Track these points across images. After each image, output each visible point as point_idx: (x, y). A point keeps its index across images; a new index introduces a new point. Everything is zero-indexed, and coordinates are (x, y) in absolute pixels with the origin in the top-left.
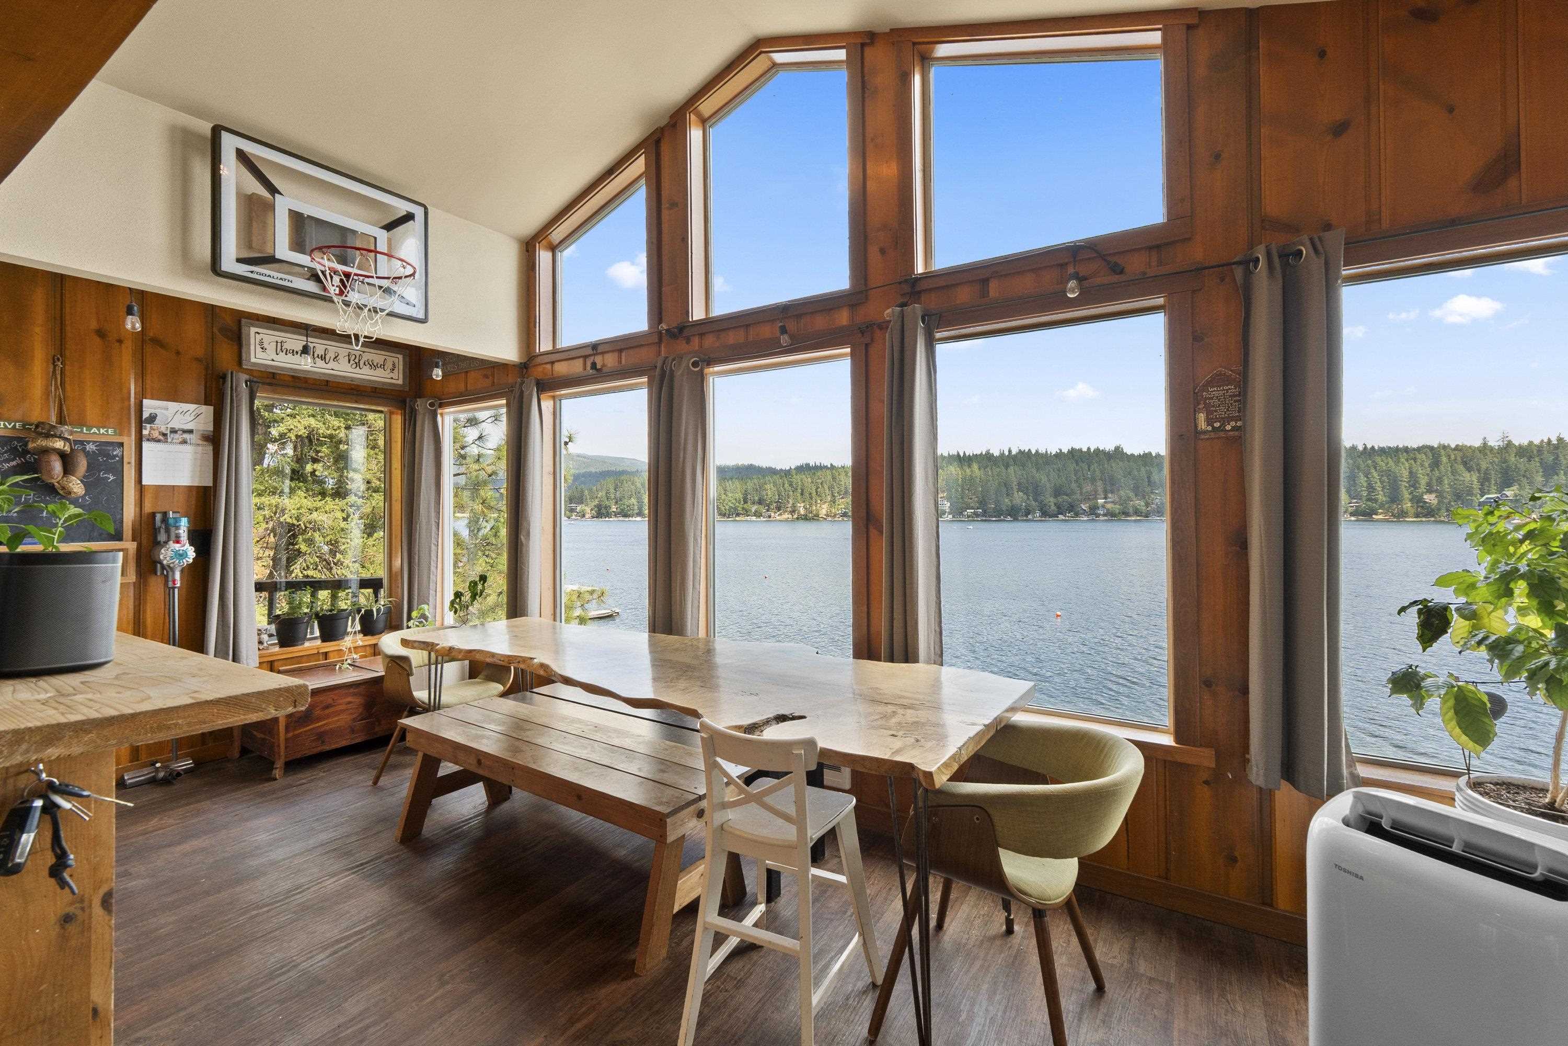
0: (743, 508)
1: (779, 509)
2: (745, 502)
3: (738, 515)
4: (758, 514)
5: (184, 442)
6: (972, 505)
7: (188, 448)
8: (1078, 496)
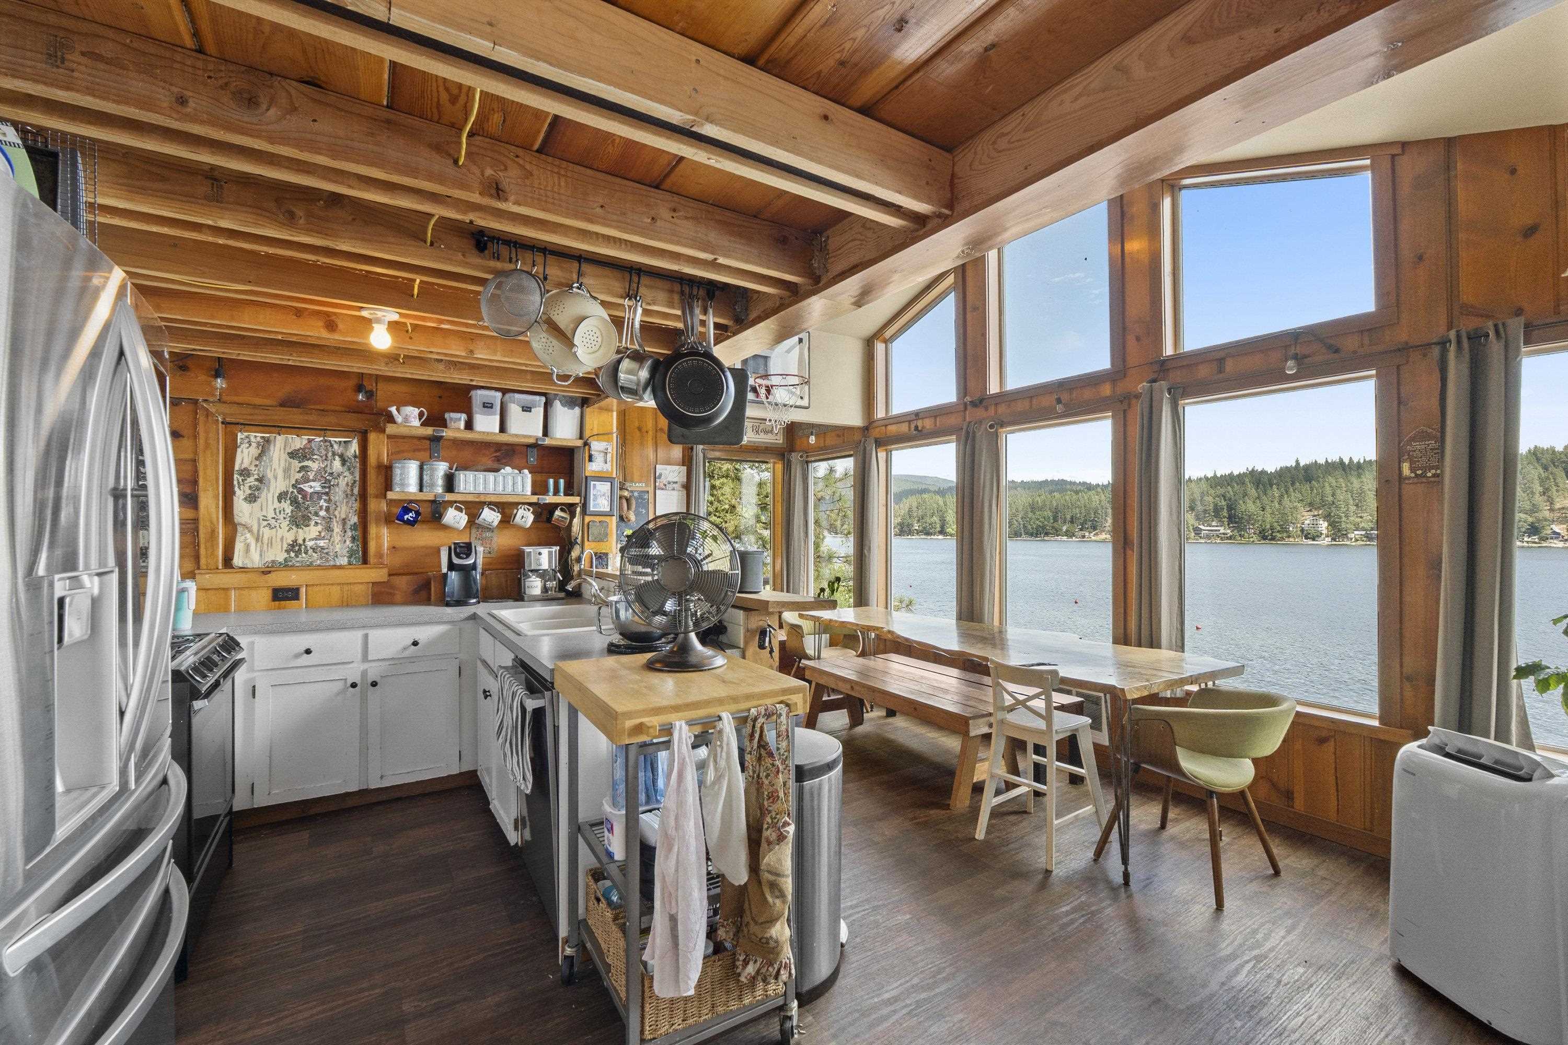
0: (1053, 527)
1: (1095, 528)
2: (1055, 519)
3: (1047, 534)
4: (1069, 534)
5: (673, 489)
6: (1361, 525)
7: (675, 493)
8: (1547, 514)
